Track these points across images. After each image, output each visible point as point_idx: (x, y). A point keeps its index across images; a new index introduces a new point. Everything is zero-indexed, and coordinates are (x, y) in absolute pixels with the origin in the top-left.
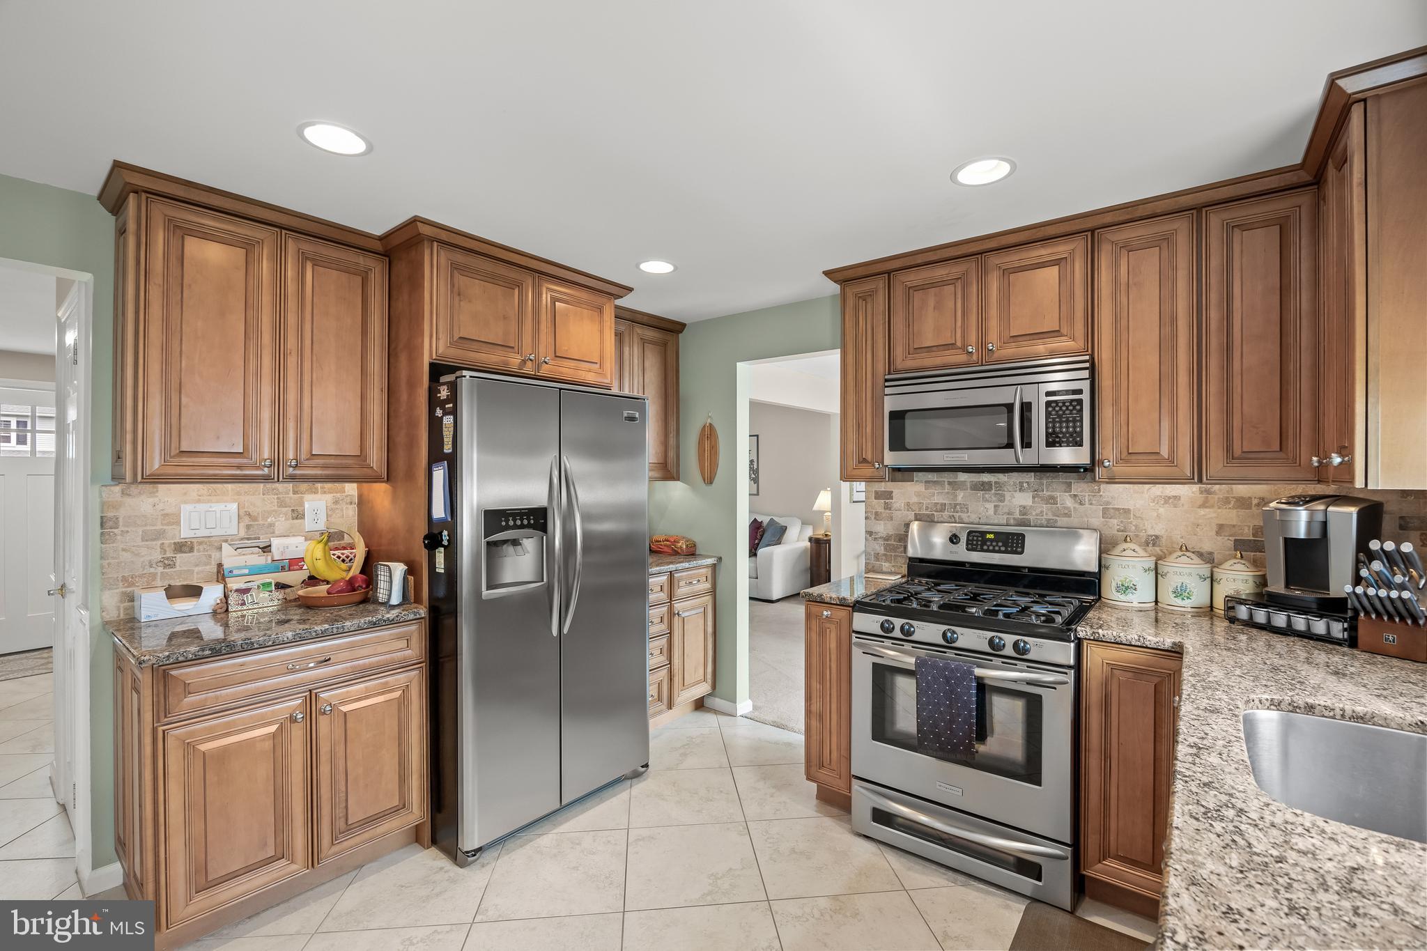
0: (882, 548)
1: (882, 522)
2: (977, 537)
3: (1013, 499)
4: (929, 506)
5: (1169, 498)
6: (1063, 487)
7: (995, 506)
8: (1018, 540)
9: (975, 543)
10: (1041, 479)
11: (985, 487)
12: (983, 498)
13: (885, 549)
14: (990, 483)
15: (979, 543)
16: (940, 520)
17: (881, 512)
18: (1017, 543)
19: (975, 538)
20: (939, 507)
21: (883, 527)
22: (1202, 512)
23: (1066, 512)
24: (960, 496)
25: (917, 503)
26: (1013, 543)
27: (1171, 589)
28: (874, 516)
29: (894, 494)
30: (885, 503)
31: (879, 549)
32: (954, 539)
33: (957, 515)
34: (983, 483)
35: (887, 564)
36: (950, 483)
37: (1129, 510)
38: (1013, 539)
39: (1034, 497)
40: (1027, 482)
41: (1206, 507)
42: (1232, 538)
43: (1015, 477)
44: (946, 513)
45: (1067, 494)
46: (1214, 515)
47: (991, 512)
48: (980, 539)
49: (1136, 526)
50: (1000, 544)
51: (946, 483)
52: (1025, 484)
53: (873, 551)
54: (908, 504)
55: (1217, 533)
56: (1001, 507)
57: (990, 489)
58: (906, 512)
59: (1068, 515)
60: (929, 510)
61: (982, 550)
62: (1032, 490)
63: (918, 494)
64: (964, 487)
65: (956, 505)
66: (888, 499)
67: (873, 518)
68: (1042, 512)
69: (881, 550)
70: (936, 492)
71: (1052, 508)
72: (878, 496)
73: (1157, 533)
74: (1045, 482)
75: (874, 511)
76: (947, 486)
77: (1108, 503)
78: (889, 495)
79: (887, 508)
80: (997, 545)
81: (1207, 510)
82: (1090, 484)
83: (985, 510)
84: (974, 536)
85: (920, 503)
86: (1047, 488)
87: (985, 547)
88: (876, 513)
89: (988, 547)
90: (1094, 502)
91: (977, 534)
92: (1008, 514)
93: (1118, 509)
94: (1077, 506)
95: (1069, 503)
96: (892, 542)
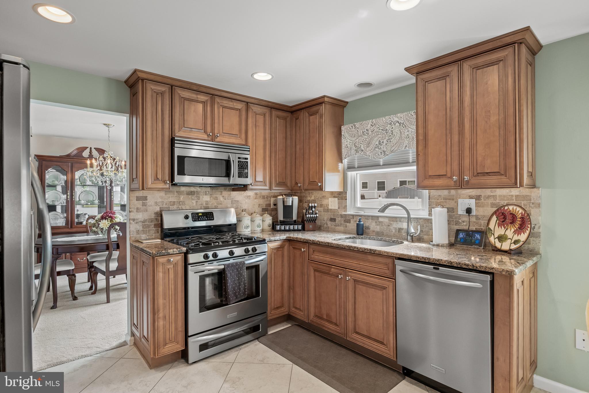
0: (141, 227)
1: (141, 213)
2: (196, 215)
3: (203, 198)
4: (167, 203)
5: (248, 196)
6: (220, 193)
7: (196, 202)
8: (211, 215)
9: (195, 218)
10: (213, 190)
11: (191, 193)
12: (191, 198)
13: (143, 227)
14: (194, 192)
15: (197, 218)
16: (172, 209)
17: (140, 208)
18: (211, 216)
19: (195, 216)
20: (172, 203)
21: (141, 216)
22: (255, 200)
23: (221, 203)
24: (182, 198)
25: (161, 202)
26: (209, 216)
27: (256, 225)
28: (136, 210)
29: (148, 198)
30: (143, 203)
31: (139, 228)
32: (187, 217)
33: (180, 206)
34: (191, 192)
35: (144, 235)
36: (177, 192)
37: (238, 201)
38: (209, 215)
39: (210, 197)
40: (208, 191)
41: (256, 199)
42: (262, 208)
43: (204, 189)
44: (175, 206)
45: (221, 196)
46: (258, 201)
47: (195, 204)
48: (197, 216)
49: (240, 206)
50: (205, 217)
51: (175, 192)
52: (207, 192)
53: (135, 229)
54: (156, 203)
55: (259, 207)
56: (198, 202)
57: (194, 194)
58: (155, 207)
59: (221, 204)
60: (167, 205)
61: (199, 221)
62: (210, 194)
63: (161, 197)
64: (184, 194)
65: (180, 202)
66: (145, 200)
67: (135, 211)
68: (213, 203)
69: (140, 228)
70: (170, 196)
71: (216, 201)
72: (138, 199)
73: (245, 208)
74: (214, 191)
75: (136, 207)
76: (176, 193)
77: (233, 199)
78: (145, 198)
79: (144, 205)
80: (204, 218)
81: (257, 200)
82: (228, 192)
83: (192, 203)
84: (194, 215)
85: (163, 202)
86: (215, 194)
87: (200, 219)
88: (137, 209)
89: (201, 219)
90: (229, 198)
91: (195, 214)
92: (201, 205)
93: (235, 201)
94: (224, 200)
95: (222, 199)
96: (147, 223)
